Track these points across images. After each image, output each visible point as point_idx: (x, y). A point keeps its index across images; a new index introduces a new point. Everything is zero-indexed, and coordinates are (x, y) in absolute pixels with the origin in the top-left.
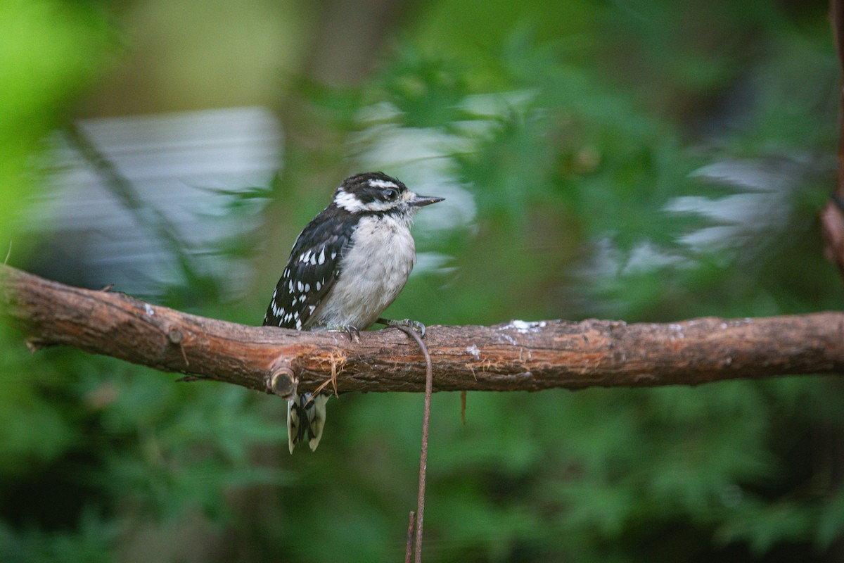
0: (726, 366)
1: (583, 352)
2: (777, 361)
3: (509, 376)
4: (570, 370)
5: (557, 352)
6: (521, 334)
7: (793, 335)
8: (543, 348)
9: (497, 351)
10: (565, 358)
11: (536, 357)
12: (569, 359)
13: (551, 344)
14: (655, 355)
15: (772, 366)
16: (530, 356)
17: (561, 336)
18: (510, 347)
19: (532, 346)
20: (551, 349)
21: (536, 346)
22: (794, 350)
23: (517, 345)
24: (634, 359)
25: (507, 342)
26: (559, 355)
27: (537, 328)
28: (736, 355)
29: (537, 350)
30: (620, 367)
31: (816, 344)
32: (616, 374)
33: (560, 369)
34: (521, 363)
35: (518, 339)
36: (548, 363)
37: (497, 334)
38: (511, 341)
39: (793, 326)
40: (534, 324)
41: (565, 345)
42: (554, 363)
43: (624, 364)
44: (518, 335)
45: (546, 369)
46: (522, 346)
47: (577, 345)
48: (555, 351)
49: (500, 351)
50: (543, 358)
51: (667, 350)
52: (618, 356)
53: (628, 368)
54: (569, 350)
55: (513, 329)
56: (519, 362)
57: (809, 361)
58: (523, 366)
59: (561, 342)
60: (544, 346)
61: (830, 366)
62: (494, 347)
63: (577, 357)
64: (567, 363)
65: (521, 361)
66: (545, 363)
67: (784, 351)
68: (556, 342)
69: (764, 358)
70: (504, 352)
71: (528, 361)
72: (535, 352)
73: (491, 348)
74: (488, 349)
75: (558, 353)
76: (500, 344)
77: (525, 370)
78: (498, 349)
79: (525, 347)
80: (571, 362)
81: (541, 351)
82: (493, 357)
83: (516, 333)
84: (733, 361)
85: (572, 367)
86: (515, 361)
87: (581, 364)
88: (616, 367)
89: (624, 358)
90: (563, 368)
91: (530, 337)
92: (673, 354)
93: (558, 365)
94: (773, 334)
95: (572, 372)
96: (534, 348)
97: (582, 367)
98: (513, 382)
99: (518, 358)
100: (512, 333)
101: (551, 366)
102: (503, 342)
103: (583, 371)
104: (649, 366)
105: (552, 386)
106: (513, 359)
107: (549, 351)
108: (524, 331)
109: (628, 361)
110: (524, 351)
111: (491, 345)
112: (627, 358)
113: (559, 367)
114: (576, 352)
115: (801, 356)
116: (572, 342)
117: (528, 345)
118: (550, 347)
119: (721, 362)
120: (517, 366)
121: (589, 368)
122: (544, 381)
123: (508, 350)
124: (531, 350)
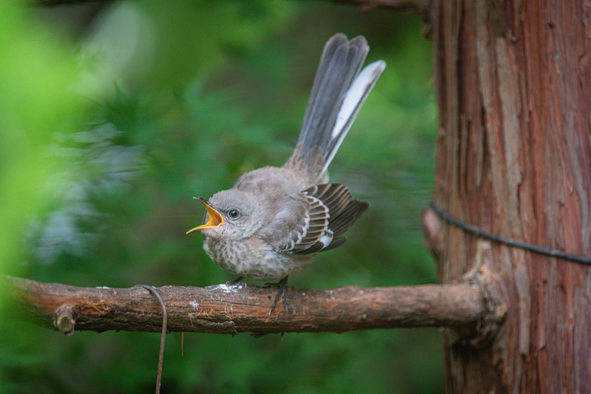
0: (363, 320)
1: (267, 307)
2: (397, 318)
3: (219, 323)
4: (258, 319)
5: (250, 306)
6: (226, 293)
7: (408, 300)
8: (240, 304)
9: (210, 305)
10: (256, 311)
11: (236, 310)
12: (258, 312)
13: (246, 302)
14: (316, 310)
15: (393, 320)
16: (232, 309)
17: (253, 296)
18: (219, 302)
19: (233, 302)
20: (246, 304)
21: (236, 302)
22: (408, 310)
23: (223, 301)
24: (301, 313)
25: (216, 299)
26: (252, 309)
27: (236, 290)
28: (370, 312)
29: (236, 305)
30: (292, 318)
31: (423, 306)
32: (289, 323)
33: (251, 319)
34: (226, 314)
35: (224, 297)
36: (244, 314)
37: (210, 293)
38: (219, 298)
39: (408, 294)
40: (234, 287)
41: (256, 302)
42: (248, 314)
43: (295, 316)
44: (224, 294)
45: (243, 319)
46: (227, 302)
47: (263, 302)
48: (248, 306)
49: (212, 305)
50: (241, 311)
51: (324, 307)
52: (291, 311)
53: (297, 319)
54: (258, 306)
55: (220, 290)
56: (224, 313)
57: (418, 318)
58: (228, 316)
59: (253, 300)
60: (242, 302)
61: (432, 322)
62: (208, 302)
63: (263, 311)
64: (256, 315)
65: (226, 312)
66: (241, 314)
67: (401, 310)
68: (249, 300)
69: (388, 315)
70: (215, 305)
71: (230, 313)
72: (236, 306)
73: (206, 302)
74: (204, 303)
75: (251, 308)
76: (212, 300)
77: (228, 320)
78: (210, 303)
79: (229, 302)
80: (259, 314)
81: (240, 305)
82: (207, 309)
83: (222, 293)
84: (368, 316)
85: (260, 318)
86: (222, 312)
87: (266, 315)
88: (289, 319)
89: (294, 312)
90: (253, 318)
91: (231, 296)
92: (327, 310)
93: (251, 316)
94: (395, 298)
95: (260, 321)
96: (235, 303)
97: (266, 318)
98: (221, 328)
99: (224, 310)
100: (220, 291)
101: (245, 316)
102: (214, 299)
103: (267, 321)
104: (311, 318)
105: (246, 330)
106: (221, 310)
107: (244, 305)
108: (228, 292)
109: (297, 314)
110: (228, 305)
111: (206, 300)
112: (297, 312)
113: (251, 317)
114: (263, 307)
115: (413, 314)
116: (260, 300)
117: (231, 301)
118: (245, 303)
119: (360, 317)
120: (223, 316)
121: (271, 319)
122: (240, 326)
123: (217, 304)
124: (232, 305)
